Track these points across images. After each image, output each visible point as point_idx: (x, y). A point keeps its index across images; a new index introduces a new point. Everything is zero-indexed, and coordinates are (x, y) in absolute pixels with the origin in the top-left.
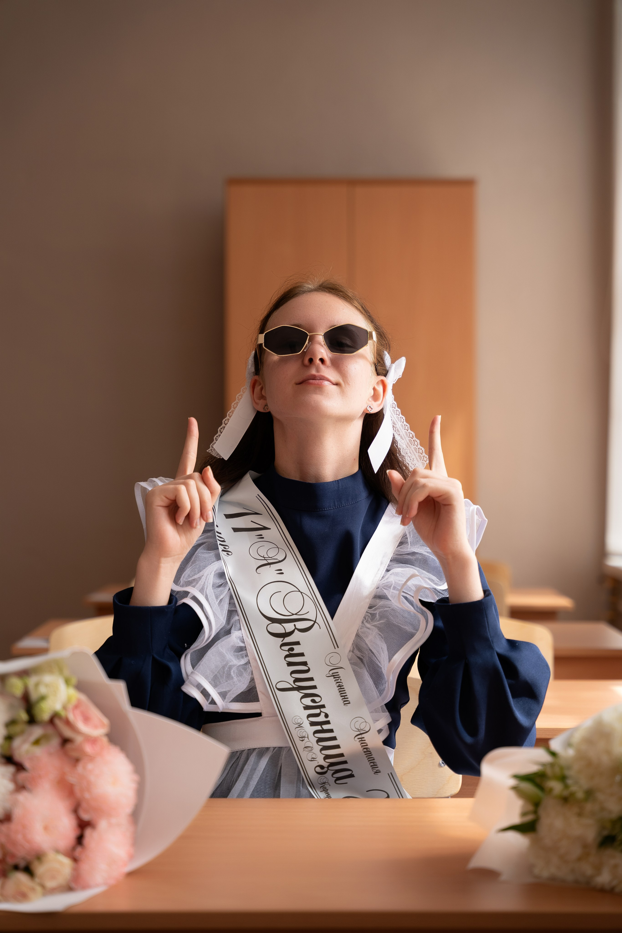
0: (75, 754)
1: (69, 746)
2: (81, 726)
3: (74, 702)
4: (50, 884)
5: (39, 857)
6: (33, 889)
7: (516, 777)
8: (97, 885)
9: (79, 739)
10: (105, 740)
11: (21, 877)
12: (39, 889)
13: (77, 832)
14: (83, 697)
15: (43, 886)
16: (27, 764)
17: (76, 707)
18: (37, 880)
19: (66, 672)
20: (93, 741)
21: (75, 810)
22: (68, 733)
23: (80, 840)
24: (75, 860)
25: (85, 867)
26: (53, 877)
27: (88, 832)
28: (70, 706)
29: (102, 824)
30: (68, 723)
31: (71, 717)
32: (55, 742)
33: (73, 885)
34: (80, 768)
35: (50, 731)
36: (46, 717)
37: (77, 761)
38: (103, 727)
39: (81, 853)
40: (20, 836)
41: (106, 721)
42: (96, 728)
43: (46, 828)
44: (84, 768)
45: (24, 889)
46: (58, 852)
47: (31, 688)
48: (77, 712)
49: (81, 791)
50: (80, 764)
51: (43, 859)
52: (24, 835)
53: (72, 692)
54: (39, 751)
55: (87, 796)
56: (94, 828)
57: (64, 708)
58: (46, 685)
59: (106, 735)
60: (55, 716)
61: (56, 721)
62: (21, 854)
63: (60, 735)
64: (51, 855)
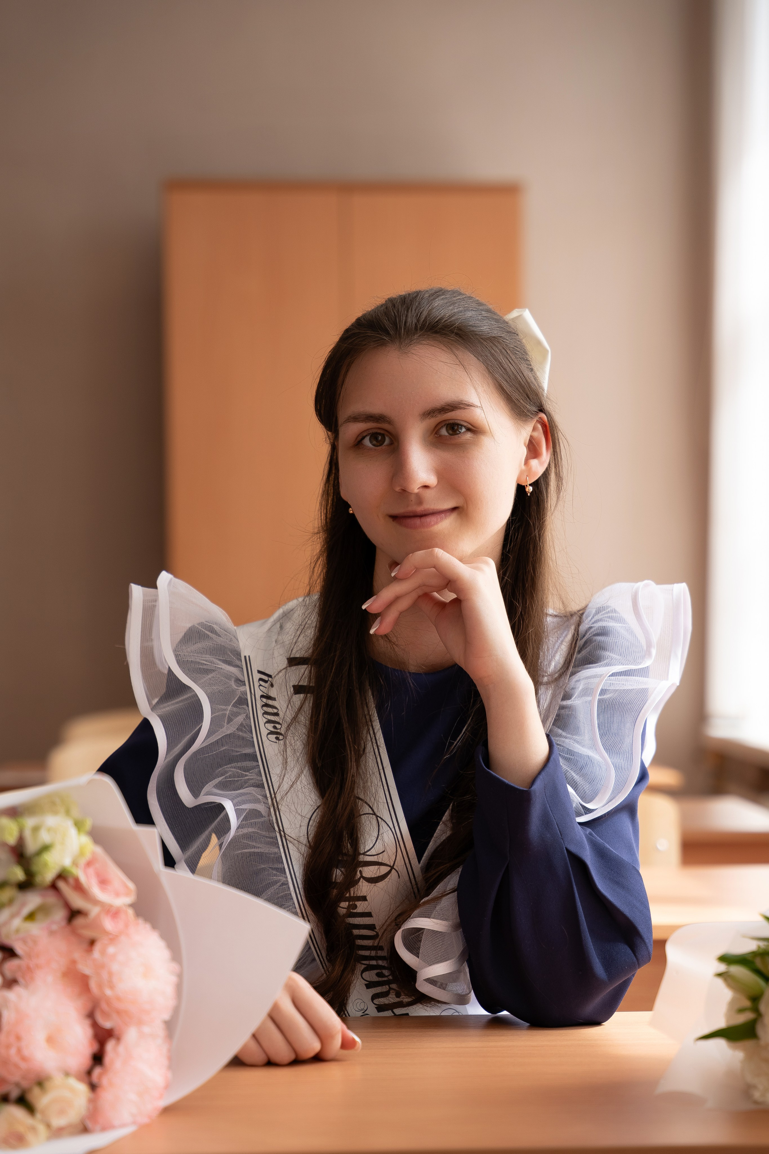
0: (89, 934)
1: (79, 921)
2: (96, 891)
3: (88, 856)
4: (58, 1122)
5: (41, 1082)
6: (33, 1129)
7: (724, 959)
8: (123, 1126)
9: (94, 911)
10: (131, 912)
11: (17, 1112)
12: (42, 1129)
13: (95, 1047)
14: (99, 850)
15: (48, 1126)
16: (19, 948)
17: (89, 864)
18: (38, 1116)
19: (75, 812)
20: (115, 913)
21: (91, 1015)
22: (77, 902)
23: (98, 1058)
24: (93, 1087)
25: (106, 1096)
26: (62, 1112)
27: (110, 1046)
28: (82, 862)
29: (131, 1035)
30: (78, 887)
31: (83, 879)
32: (59, 915)
33: (89, 1125)
34: (96, 953)
35: (51, 899)
36: (49, 876)
37: (92, 943)
38: (127, 894)
39: (100, 1076)
40: (13, 1051)
41: (131, 885)
42: (117, 895)
43: (51, 1040)
44: (103, 953)
45: (21, 1129)
46: (67, 1074)
47: (28, 834)
48: (91, 871)
49: (100, 986)
50: (97, 947)
51: (47, 1085)
52: (19, 1051)
53: (85, 840)
54: (35, 929)
55: (108, 992)
56: (118, 1039)
57: (75, 863)
58: (49, 830)
59: (132, 906)
60: (62, 876)
61: (61, 885)
62: (15, 1077)
63: (67, 905)
64: (58, 1079)
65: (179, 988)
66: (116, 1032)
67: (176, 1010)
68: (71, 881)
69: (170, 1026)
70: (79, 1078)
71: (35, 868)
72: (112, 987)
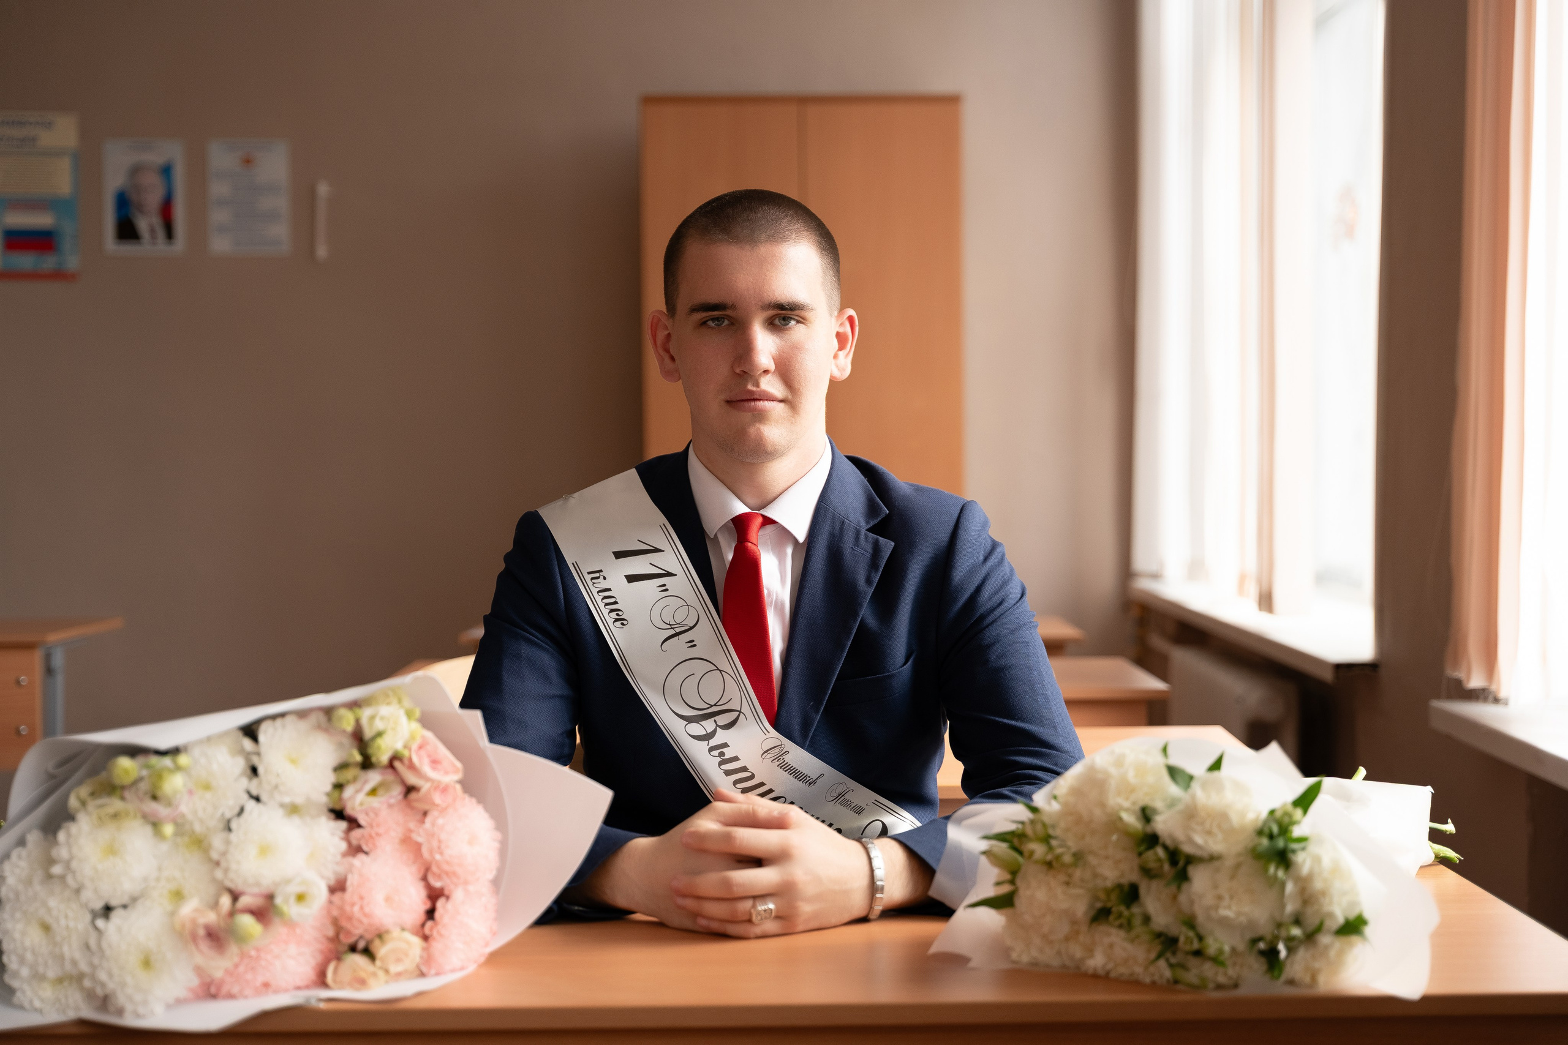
0: (422, 806)
1: (413, 796)
2: (427, 769)
3: (418, 740)
4: (394, 968)
5: (381, 935)
6: (374, 974)
8: (453, 971)
9: (425, 786)
10: (458, 787)
11: (359, 961)
12: (381, 974)
13: (427, 905)
14: (429, 735)
15: (387, 971)
16: (362, 820)
17: (420, 747)
18: (378, 963)
19: (408, 703)
20: (445, 790)
21: (423, 878)
22: (412, 780)
23: (430, 914)
24: (426, 938)
25: (437, 946)
26: (399, 960)
27: (440, 903)
28: (414, 747)
29: (458, 895)
30: (412, 767)
31: (415, 759)
32: (397, 791)
33: (424, 969)
34: (428, 823)
35: (390, 776)
36: (384, 758)
37: (425, 814)
38: (456, 771)
39: (431, 929)
40: (356, 909)
41: (459, 765)
42: (446, 773)
43: (388, 899)
44: (433, 824)
45: (363, 975)
46: (403, 929)
47: (364, 722)
48: (423, 753)
49: (431, 852)
50: (428, 820)
51: (386, 937)
52: (362, 908)
53: (415, 726)
54: (375, 802)
55: (438, 857)
56: (448, 898)
57: (405, 747)
58: (382, 718)
59: (460, 782)
60: (395, 757)
61: (397, 764)
62: (358, 931)
63: (403, 782)
64: (396, 933)
65: (503, 853)
66: (446, 892)
67: (500, 871)
68: (406, 762)
69: (496, 882)
70: (416, 934)
71: (370, 751)
72: (441, 853)
